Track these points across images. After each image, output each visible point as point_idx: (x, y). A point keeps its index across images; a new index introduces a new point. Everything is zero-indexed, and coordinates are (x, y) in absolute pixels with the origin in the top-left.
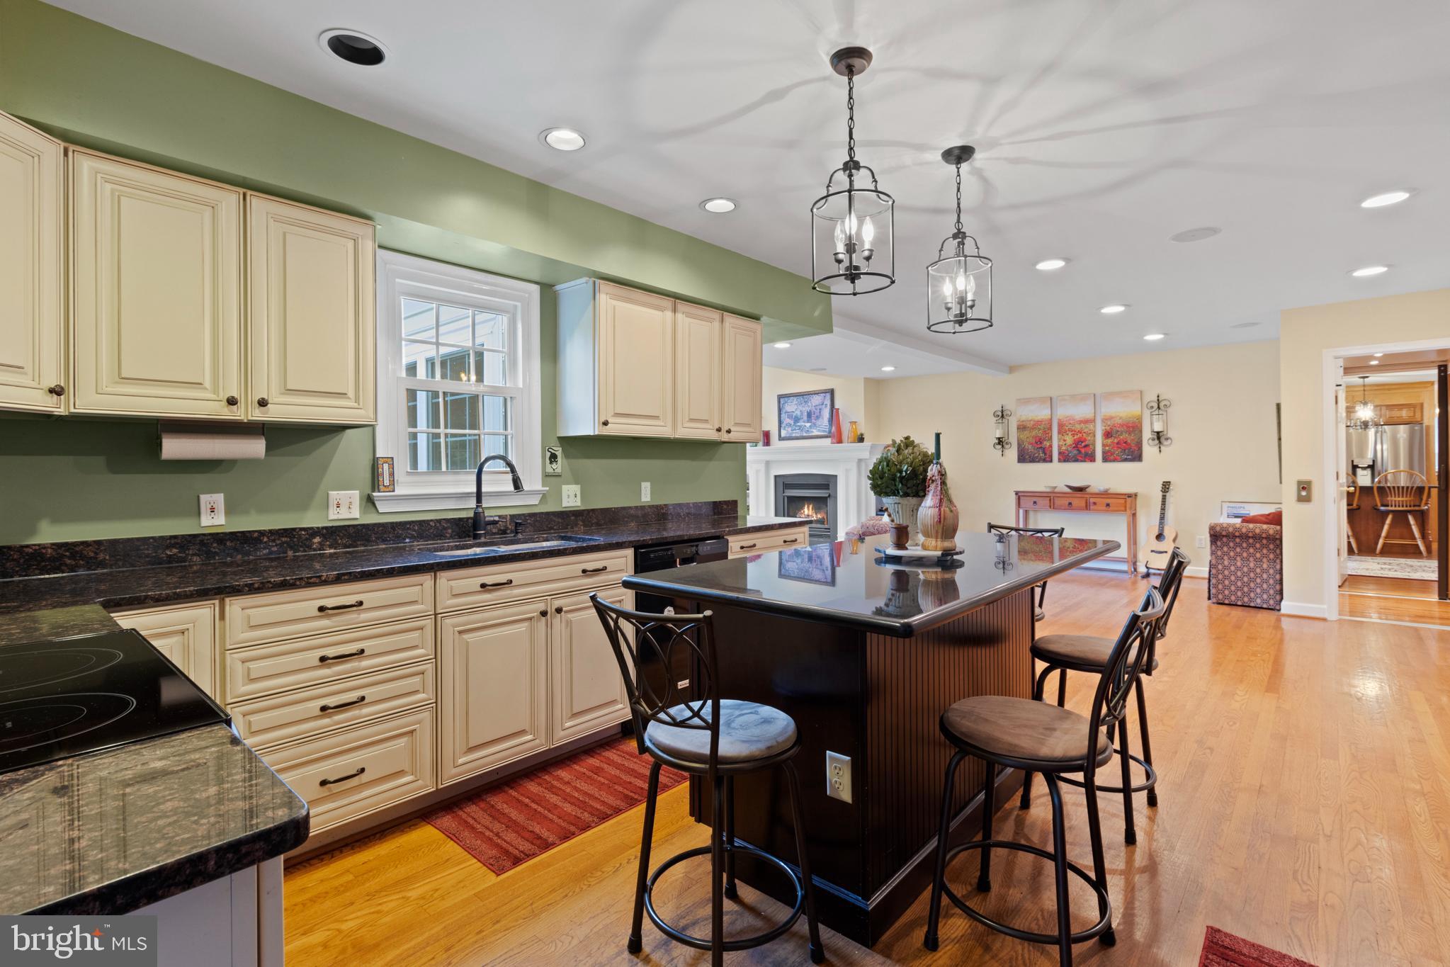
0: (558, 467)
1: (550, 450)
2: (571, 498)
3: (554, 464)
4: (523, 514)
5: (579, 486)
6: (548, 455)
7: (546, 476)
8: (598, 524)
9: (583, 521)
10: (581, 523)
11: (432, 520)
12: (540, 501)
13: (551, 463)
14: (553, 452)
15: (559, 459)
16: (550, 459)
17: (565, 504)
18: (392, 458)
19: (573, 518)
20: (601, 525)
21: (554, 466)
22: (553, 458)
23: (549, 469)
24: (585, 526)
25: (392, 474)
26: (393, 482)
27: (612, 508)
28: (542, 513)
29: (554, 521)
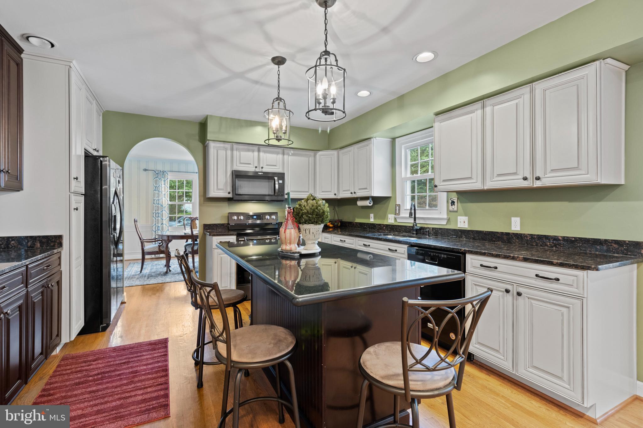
0: (455, 207)
1: (451, 199)
2: (462, 223)
3: (453, 206)
4: (437, 228)
5: (467, 217)
6: (450, 201)
7: (449, 211)
8: (474, 239)
9: (466, 236)
10: (464, 237)
11: (408, 226)
12: (447, 223)
13: (452, 205)
14: (453, 200)
15: (456, 204)
16: (451, 203)
17: (459, 226)
18: (400, 205)
19: (460, 233)
20: (476, 240)
21: (453, 207)
22: (453, 203)
23: (451, 208)
24: (466, 238)
25: (399, 210)
26: (399, 212)
27: (484, 231)
28: (445, 229)
29: (450, 233)
